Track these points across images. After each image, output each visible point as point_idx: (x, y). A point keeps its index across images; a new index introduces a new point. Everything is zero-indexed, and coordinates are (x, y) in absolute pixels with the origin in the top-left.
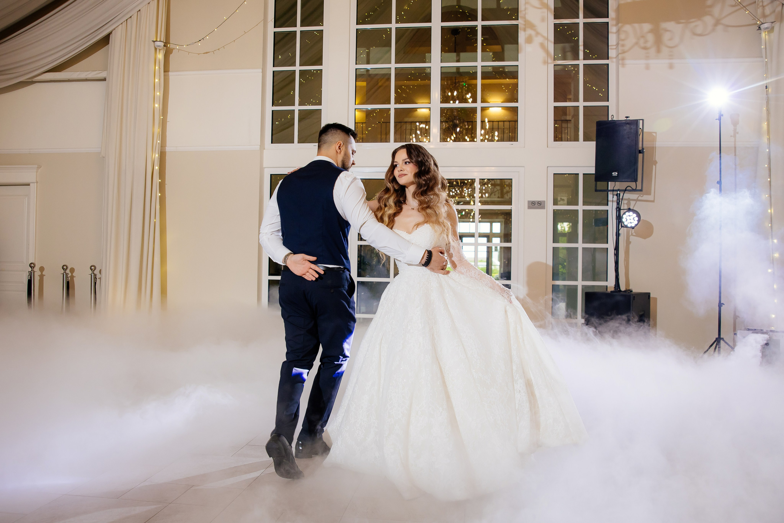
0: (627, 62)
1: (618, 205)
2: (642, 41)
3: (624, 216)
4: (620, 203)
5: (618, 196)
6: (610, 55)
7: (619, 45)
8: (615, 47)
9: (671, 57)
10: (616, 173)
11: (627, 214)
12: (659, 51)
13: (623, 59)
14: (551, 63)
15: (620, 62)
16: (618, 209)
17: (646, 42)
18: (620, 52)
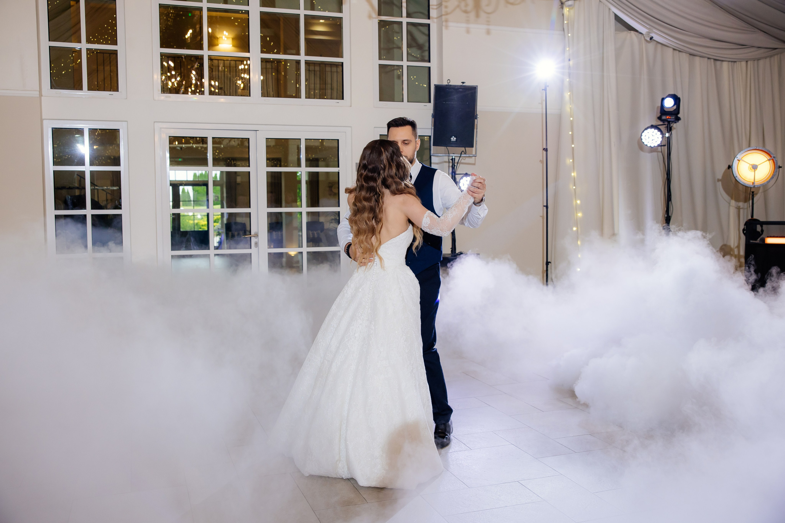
0: (450, 24)
1: (453, 170)
2: (463, 4)
3: (461, 181)
4: (455, 167)
5: (453, 160)
6: (431, 15)
7: (443, 6)
8: (435, 7)
9: (488, 23)
10: (455, 139)
11: (465, 178)
12: (477, 16)
13: (447, 21)
14: (375, 18)
15: (444, 24)
16: (453, 174)
17: (466, 5)
18: (443, 13)
